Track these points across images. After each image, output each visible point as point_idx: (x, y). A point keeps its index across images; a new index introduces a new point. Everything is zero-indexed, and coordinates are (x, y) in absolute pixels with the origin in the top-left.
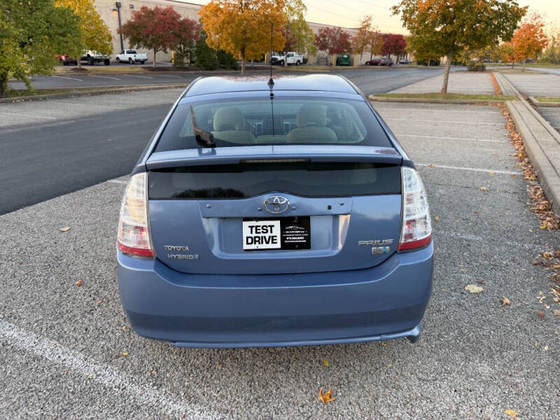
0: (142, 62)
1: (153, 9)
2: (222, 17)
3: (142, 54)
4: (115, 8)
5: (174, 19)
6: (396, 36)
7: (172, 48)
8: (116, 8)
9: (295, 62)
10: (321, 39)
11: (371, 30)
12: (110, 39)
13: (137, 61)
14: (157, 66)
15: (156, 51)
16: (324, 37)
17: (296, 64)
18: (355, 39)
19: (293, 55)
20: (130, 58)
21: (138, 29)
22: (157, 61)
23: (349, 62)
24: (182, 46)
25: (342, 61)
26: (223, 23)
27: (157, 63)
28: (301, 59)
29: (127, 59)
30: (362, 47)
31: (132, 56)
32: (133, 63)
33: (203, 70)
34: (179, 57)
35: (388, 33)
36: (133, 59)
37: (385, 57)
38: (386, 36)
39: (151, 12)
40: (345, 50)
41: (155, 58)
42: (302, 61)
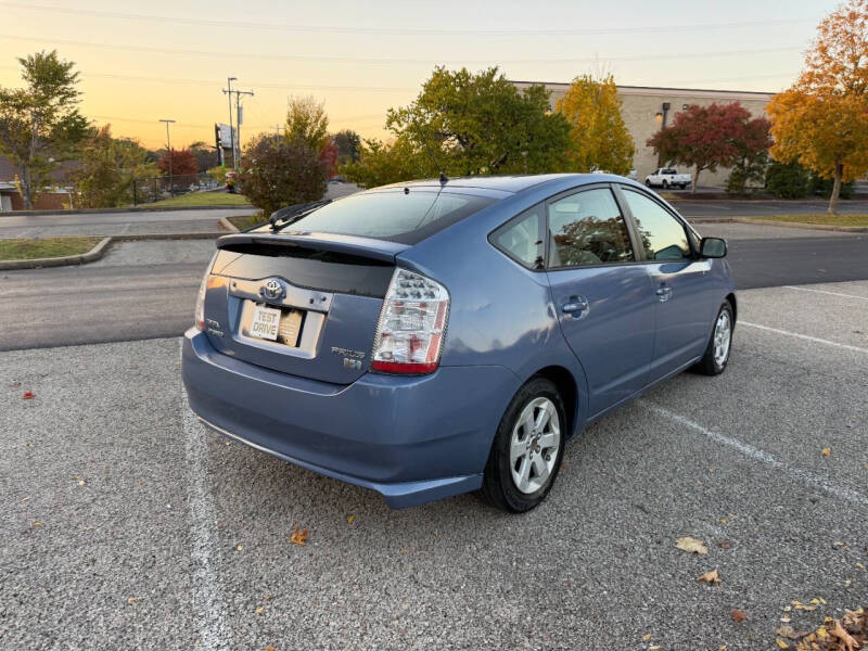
0: (683, 186)
1: (707, 108)
2: (802, 110)
3: (684, 175)
4: (660, 110)
5: (737, 119)
7: (725, 164)
8: (663, 112)
12: (631, 153)
13: (674, 184)
14: (698, 191)
15: (699, 169)
20: (665, 181)
21: (676, 138)
22: (698, 184)
24: (746, 161)
26: (803, 120)
27: (698, 188)
29: (661, 182)
31: (668, 178)
32: (668, 187)
33: (779, 198)
34: (739, 177)
36: (669, 182)
39: (704, 112)
41: (696, 180)
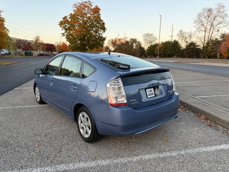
6: (50, 44)
9: (5, 54)
10: (18, 44)
11: (40, 41)
16: (19, 43)
17: (5, 55)
18: (33, 45)
19: (3, 51)
23: (31, 54)
25: (27, 54)
28: (8, 52)
30: (37, 48)
35: (47, 43)
37: (47, 52)
38: (46, 44)
40: (30, 49)
42: (8, 54)
